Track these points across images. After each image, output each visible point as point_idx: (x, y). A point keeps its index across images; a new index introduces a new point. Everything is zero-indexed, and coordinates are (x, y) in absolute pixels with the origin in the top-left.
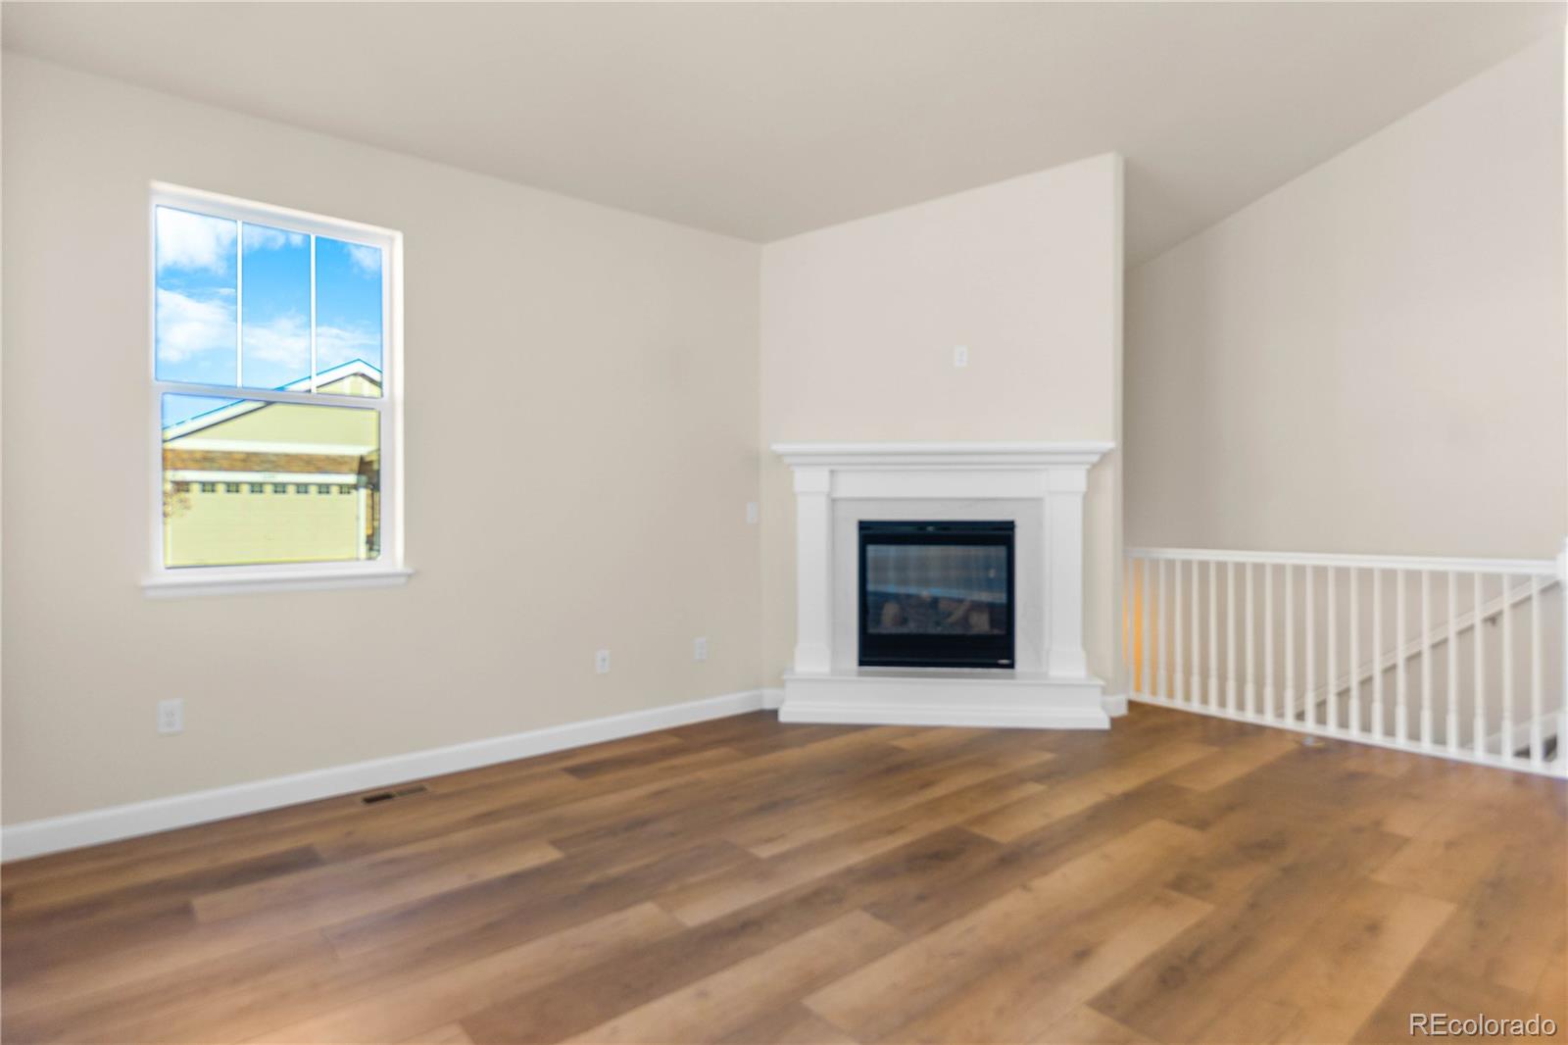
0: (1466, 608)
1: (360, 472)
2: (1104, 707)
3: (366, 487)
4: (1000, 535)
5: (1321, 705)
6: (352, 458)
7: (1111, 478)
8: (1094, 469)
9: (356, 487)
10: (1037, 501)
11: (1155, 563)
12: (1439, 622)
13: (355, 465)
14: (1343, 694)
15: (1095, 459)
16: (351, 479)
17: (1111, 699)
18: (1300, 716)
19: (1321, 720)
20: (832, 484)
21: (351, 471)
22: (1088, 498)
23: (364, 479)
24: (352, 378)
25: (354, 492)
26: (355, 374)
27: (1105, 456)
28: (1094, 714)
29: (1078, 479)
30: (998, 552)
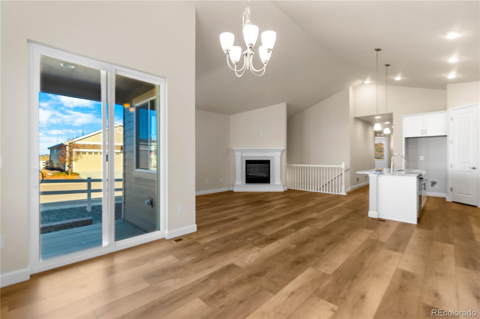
0: (338, 173)
1: (121, 149)
2: (283, 188)
3: (123, 153)
4: (268, 162)
5: (320, 188)
6: (119, 146)
7: (285, 154)
8: (282, 152)
9: (120, 153)
10: (273, 157)
11: (292, 167)
12: (335, 175)
13: (120, 148)
14: (323, 186)
15: (282, 150)
16: (119, 151)
17: (284, 188)
18: (317, 190)
19: (320, 190)
20: (242, 154)
21: (119, 149)
22: (281, 156)
23: (122, 151)
24: (119, 127)
25: (119, 154)
26: (120, 126)
27: (283, 150)
28: (281, 189)
29: (279, 154)
30: (267, 165)
